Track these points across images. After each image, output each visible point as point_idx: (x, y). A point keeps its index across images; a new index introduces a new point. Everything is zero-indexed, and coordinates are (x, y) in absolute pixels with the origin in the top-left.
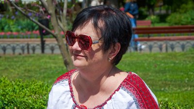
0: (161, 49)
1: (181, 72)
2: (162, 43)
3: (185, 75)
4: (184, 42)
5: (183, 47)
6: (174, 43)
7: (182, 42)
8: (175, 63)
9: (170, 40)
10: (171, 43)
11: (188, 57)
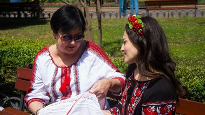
0: (164, 15)
1: (172, 32)
2: (165, 11)
3: (174, 35)
4: (181, 11)
5: (180, 14)
6: (174, 11)
7: (179, 11)
8: (170, 26)
9: (171, 9)
10: (171, 11)
11: (180, 22)
